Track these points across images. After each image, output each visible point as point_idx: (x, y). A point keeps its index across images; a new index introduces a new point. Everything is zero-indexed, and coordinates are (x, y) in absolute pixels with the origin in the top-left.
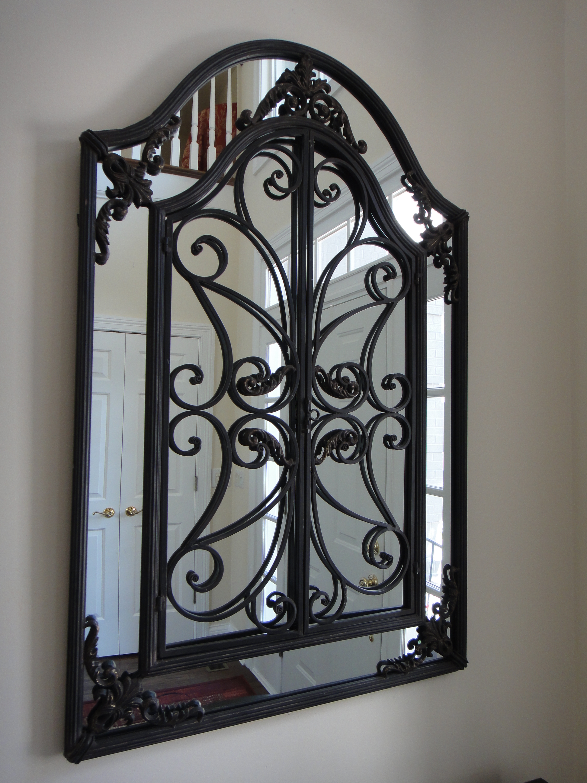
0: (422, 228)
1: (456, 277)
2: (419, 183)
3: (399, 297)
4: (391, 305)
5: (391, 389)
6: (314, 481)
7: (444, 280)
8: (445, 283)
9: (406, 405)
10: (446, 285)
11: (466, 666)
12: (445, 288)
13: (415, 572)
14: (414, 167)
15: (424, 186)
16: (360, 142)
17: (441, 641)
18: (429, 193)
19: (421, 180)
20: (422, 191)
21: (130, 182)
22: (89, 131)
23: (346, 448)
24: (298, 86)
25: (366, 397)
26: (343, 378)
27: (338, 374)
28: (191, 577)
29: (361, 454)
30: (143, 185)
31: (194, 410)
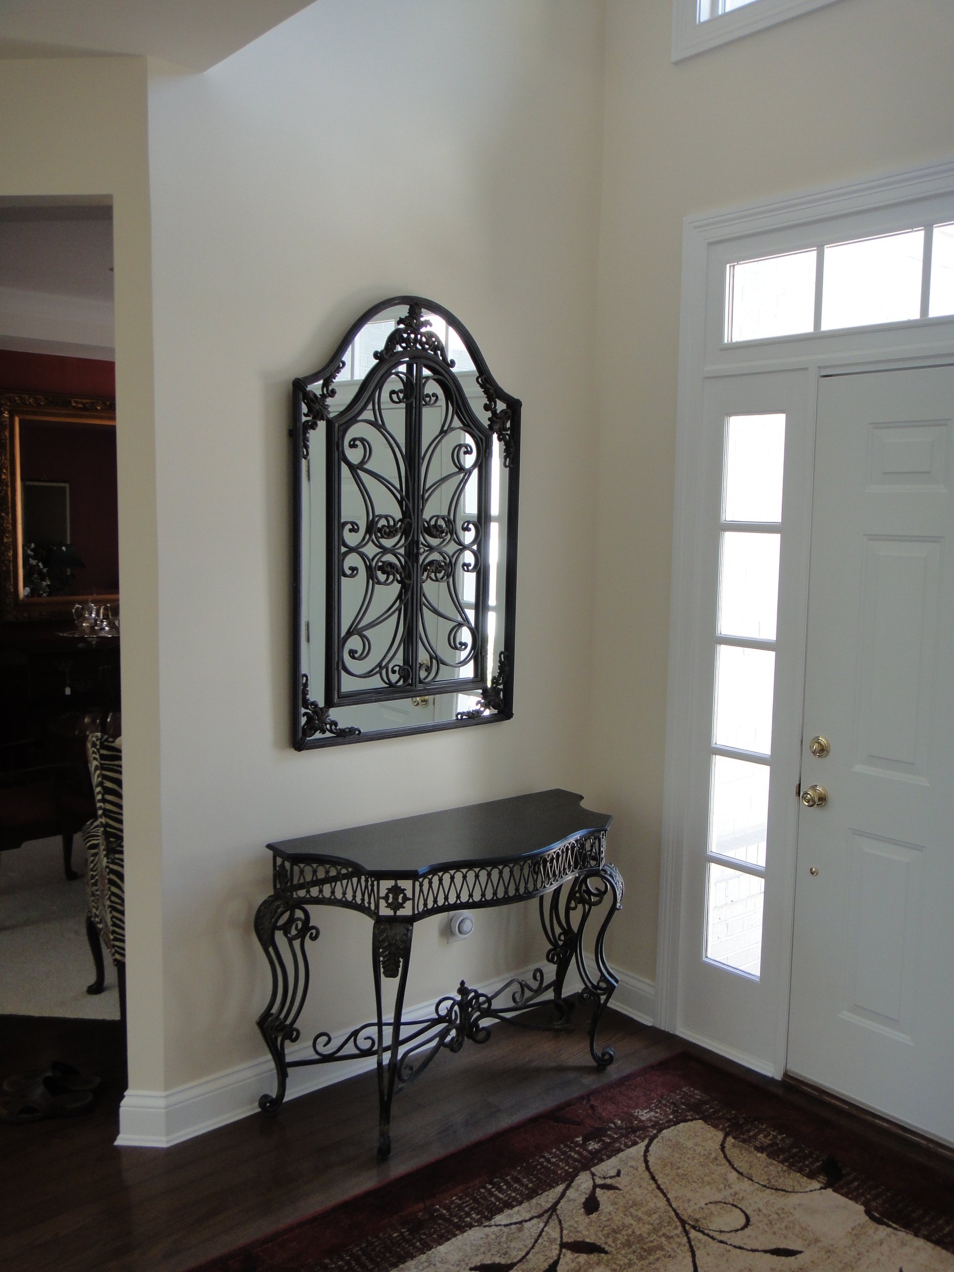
0: (489, 414)
1: (512, 450)
2: (489, 384)
3: (474, 466)
4: (469, 472)
5: (468, 531)
6: (422, 594)
7: (503, 450)
8: (504, 452)
9: (477, 542)
10: (505, 454)
11: (512, 717)
12: (505, 456)
13: (481, 654)
14: (485, 372)
15: (491, 385)
16: (451, 361)
17: (497, 700)
18: (495, 390)
19: (490, 381)
20: (490, 389)
21: (319, 408)
22: (298, 379)
23: (440, 572)
24: (413, 328)
25: (452, 538)
26: (439, 525)
27: (436, 521)
28: (352, 653)
29: (448, 577)
30: (325, 408)
31: (351, 550)
